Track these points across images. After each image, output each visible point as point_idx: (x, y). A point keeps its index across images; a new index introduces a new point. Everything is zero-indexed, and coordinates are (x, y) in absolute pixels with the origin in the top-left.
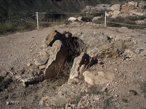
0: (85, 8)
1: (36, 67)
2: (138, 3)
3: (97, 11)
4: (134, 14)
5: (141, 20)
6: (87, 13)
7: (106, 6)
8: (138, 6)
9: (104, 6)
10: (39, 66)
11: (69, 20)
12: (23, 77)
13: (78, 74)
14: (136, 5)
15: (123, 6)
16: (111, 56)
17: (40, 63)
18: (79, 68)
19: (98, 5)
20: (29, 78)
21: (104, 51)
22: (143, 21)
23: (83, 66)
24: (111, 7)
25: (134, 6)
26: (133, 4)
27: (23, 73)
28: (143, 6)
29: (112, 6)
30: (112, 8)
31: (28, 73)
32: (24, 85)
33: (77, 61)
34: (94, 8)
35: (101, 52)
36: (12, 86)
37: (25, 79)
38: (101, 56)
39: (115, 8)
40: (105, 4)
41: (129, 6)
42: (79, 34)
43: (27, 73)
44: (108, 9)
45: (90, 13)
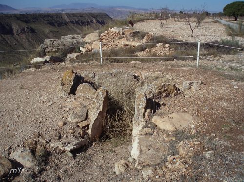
0: (43, 43)
1: (74, 126)
2: (123, 30)
3: (65, 45)
4: (126, 45)
5: (141, 51)
6: (47, 50)
7: (76, 37)
8: (124, 34)
9: (73, 38)
10: (78, 123)
11: (32, 62)
12: (65, 144)
13: (145, 123)
14: (121, 33)
15: (102, 35)
16: (169, 94)
17: (79, 119)
18: (144, 114)
19: (63, 37)
20: (74, 144)
21: (160, 89)
22: (145, 53)
23: (148, 111)
24: (85, 38)
25: (119, 33)
26: (117, 31)
27: (60, 137)
28: (131, 33)
29: (87, 36)
30: (87, 39)
31: (67, 136)
32: (70, 155)
33: (139, 105)
34: (59, 41)
35: (157, 91)
36: (53, 159)
37: (69, 145)
38: (158, 95)
39: (92, 39)
40: (73, 34)
41: (112, 34)
42: (90, 75)
43: (65, 136)
44: (81, 41)
45: (54, 50)
